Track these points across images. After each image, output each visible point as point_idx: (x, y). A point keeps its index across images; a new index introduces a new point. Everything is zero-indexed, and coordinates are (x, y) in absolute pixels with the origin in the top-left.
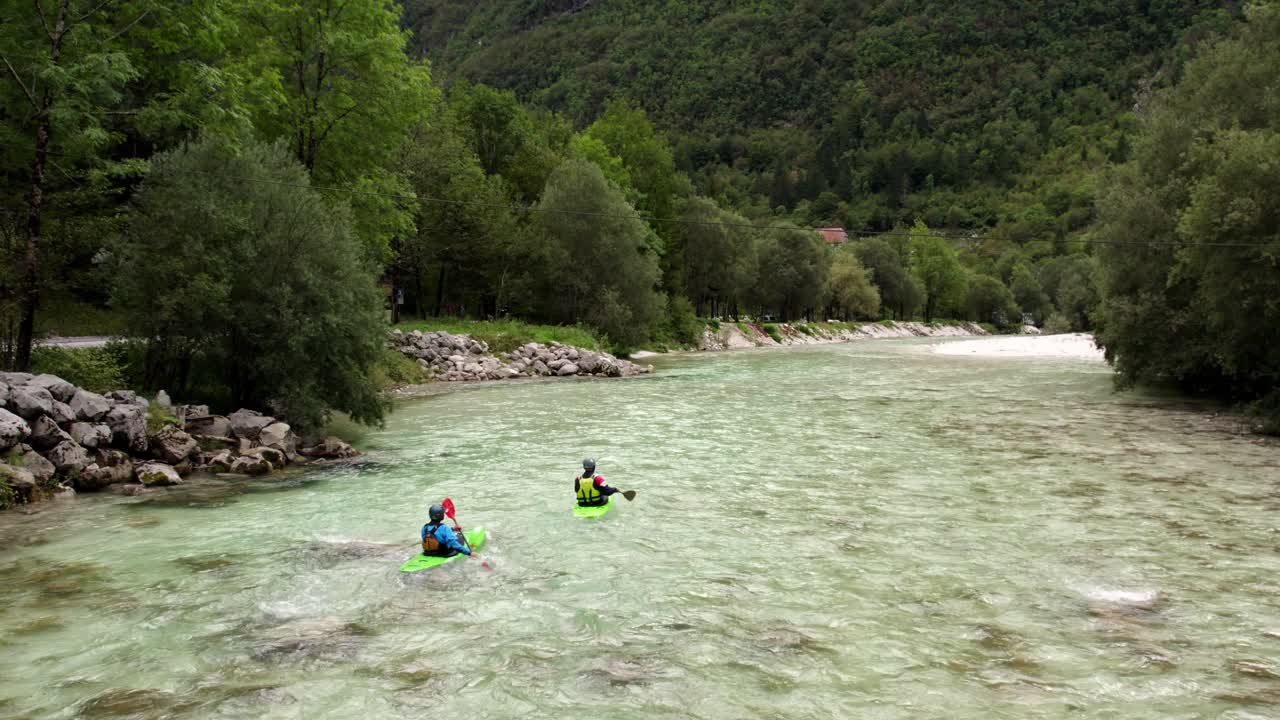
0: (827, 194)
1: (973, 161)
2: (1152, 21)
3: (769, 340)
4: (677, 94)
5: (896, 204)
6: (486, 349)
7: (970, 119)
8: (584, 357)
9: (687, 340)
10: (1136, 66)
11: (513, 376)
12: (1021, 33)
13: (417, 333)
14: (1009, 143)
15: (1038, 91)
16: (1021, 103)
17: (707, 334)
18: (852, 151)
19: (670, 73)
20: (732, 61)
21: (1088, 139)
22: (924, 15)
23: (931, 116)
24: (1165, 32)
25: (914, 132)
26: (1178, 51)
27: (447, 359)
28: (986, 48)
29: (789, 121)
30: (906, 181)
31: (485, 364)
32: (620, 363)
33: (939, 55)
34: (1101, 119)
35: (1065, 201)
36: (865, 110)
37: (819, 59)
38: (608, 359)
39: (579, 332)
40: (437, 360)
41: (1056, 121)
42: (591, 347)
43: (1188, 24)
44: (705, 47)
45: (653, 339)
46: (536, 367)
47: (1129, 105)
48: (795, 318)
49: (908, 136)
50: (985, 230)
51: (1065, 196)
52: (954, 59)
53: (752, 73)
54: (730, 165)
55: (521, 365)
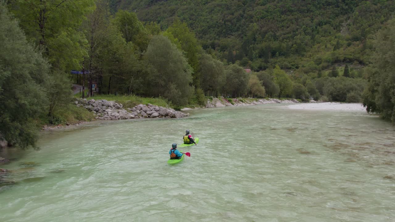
0: (245, 58)
1: (291, 48)
2: (347, 4)
3: (230, 104)
4: (197, 27)
5: (267, 62)
6: (121, 107)
7: (290, 35)
8: (161, 110)
9: (201, 104)
10: (342, 19)
11: (132, 118)
12: (306, 8)
13: (93, 100)
14: (302, 43)
15: (311, 26)
16: (305, 30)
17: (208, 102)
18: (253, 45)
19: (195, 21)
20: (215, 16)
21: (327, 41)
22: (275, 3)
23: (278, 34)
24: (350, 8)
25: (272, 39)
26: (355, 14)
27: (104, 111)
28: (295, 13)
29: (233, 35)
30: (270, 54)
31: (120, 113)
32: (176, 112)
33: (280, 15)
34: (331, 35)
35: (320, 61)
36: (257, 32)
37: (242, 16)
38: (171, 111)
39: (160, 100)
40: (100, 111)
41: (317, 36)
42: (165, 106)
43: (357, 6)
44: (206, 12)
45: (189, 103)
46: (142, 114)
47: (340, 31)
48: (238, 97)
49: (270, 40)
50: (295, 70)
51: (320, 59)
52: (285, 16)
53: (221, 21)
54: (214, 49)
55: (136, 113)
